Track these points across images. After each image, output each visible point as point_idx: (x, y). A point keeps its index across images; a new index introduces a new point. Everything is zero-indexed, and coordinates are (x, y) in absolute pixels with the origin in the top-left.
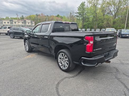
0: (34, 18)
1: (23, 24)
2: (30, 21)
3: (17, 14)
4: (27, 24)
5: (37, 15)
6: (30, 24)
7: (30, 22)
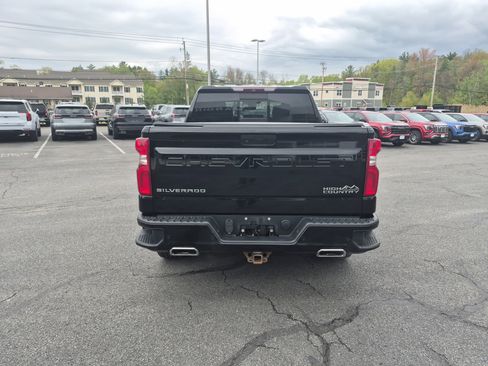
0: (389, 70)
1: (340, 98)
2: (365, 85)
3: (323, 64)
4: (355, 96)
5: (404, 59)
6: (365, 96)
7: (367, 87)
